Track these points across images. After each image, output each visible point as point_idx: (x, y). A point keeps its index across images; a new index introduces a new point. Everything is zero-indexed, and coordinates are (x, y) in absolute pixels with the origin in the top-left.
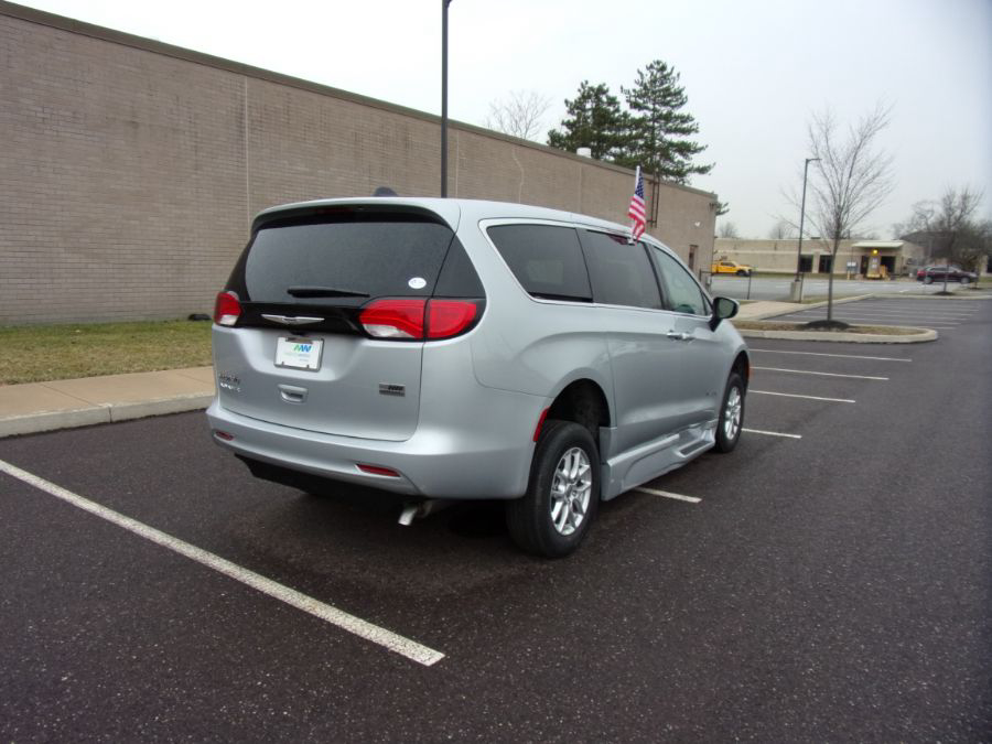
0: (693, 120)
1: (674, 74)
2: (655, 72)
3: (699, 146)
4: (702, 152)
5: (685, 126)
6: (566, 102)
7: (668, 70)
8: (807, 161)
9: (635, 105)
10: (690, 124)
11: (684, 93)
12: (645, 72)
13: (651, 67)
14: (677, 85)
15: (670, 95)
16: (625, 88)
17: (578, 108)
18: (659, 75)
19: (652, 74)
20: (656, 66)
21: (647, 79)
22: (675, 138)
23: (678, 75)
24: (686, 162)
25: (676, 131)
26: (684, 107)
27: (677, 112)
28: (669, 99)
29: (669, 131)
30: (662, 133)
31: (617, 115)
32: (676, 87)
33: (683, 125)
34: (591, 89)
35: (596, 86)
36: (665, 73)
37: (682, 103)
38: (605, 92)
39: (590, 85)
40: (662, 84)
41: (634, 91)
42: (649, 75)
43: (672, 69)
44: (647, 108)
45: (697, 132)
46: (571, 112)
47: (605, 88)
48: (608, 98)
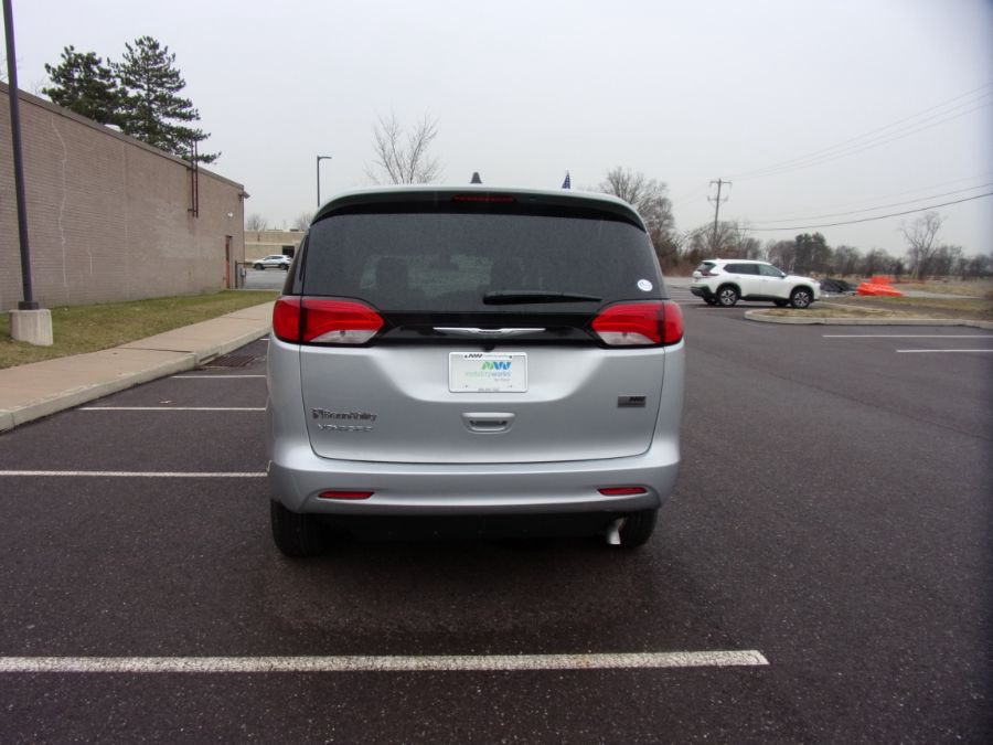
0: (190, 105)
1: (169, 54)
2: (146, 49)
3: (203, 134)
4: (205, 141)
5: (184, 111)
6: (48, 67)
7: (161, 49)
8: (319, 158)
9: (127, 82)
10: (189, 109)
11: (181, 75)
12: (134, 47)
13: (141, 43)
14: (173, 66)
15: (166, 75)
16: (112, 61)
17: (64, 76)
18: (150, 53)
19: (143, 50)
20: (146, 43)
21: (138, 54)
22: (175, 123)
23: (174, 56)
24: (189, 149)
25: (174, 115)
26: (181, 90)
27: (176, 95)
28: (164, 80)
29: (167, 114)
30: (161, 117)
31: (112, 90)
32: (171, 68)
33: (182, 109)
34: (80, 56)
35: (85, 54)
36: (157, 52)
37: (180, 87)
38: (97, 63)
39: (77, 51)
40: (156, 63)
41: (124, 66)
42: (139, 50)
43: (166, 49)
44: (142, 87)
45: (198, 119)
46: (56, 79)
47: (97, 58)
48: (101, 70)
